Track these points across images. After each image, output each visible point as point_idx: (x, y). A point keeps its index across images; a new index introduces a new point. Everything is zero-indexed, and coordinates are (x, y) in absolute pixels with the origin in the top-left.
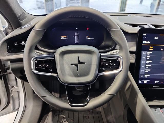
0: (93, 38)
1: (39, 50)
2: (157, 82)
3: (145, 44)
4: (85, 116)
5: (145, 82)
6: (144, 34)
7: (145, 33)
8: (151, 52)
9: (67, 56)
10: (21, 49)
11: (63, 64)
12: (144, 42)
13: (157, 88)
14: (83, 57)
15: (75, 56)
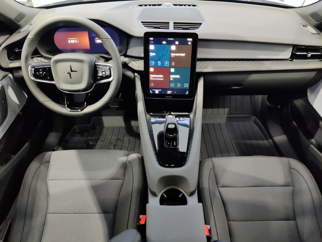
1: (42, 56)
2: (169, 92)
5: (157, 92)
6: (150, 39)
7: (151, 37)
9: (60, 65)
10: (17, 57)
13: (170, 98)
14: (75, 66)
15: (68, 64)
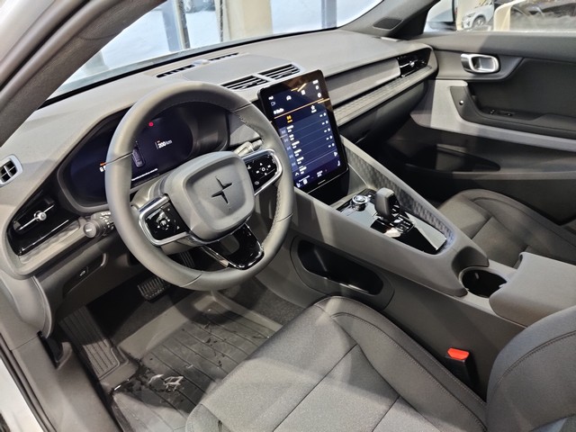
0: (170, 142)
2: (319, 174)
3: (277, 115)
4: (207, 339)
5: (305, 182)
6: (270, 98)
7: (270, 96)
8: (292, 127)
11: (199, 203)
12: (275, 112)
13: (323, 183)
14: (224, 175)
15: (211, 178)
